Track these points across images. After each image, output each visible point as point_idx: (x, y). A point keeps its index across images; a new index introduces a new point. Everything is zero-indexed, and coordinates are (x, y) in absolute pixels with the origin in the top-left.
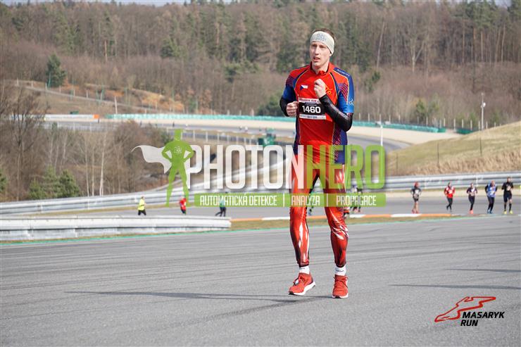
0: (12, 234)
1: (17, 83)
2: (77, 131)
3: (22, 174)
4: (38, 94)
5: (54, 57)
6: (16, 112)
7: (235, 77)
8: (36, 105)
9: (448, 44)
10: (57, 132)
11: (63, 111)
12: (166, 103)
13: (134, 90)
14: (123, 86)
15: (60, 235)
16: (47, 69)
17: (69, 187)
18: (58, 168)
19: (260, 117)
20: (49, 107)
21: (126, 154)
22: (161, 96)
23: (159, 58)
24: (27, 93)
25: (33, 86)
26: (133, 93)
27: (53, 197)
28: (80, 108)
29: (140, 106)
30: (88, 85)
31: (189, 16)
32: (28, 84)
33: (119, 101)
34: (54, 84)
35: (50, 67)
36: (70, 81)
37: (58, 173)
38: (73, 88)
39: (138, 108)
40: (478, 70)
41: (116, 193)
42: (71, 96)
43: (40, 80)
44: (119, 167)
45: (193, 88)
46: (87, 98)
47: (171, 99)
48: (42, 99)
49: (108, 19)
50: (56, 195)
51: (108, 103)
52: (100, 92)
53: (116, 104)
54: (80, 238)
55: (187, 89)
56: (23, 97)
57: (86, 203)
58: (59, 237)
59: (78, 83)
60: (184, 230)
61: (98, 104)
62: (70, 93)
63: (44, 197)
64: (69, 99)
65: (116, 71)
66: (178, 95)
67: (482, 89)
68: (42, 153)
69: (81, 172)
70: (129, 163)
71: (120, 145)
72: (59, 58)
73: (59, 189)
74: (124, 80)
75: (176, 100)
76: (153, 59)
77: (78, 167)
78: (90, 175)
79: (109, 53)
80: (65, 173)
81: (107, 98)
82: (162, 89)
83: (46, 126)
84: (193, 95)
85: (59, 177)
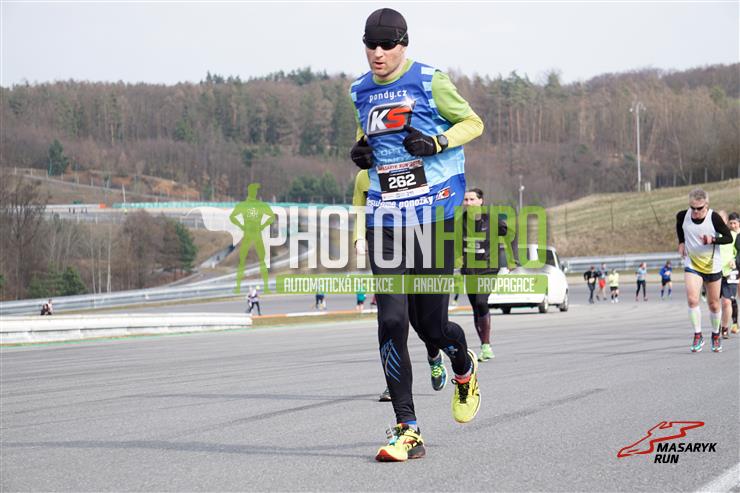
0: (10, 336)
1: (15, 171)
3: (21, 270)
4: (39, 183)
5: (56, 142)
6: (15, 203)
7: (253, 160)
8: (36, 195)
10: (59, 225)
11: (65, 201)
12: (179, 190)
13: (144, 176)
14: (132, 172)
15: (64, 337)
16: (48, 155)
17: (74, 285)
18: (61, 264)
19: (282, 204)
20: (50, 197)
21: (136, 247)
22: (173, 183)
23: (172, 142)
24: (26, 182)
25: (33, 175)
26: (143, 180)
27: (58, 295)
28: (84, 197)
29: (151, 194)
30: (94, 172)
31: (203, 95)
32: (27, 172)
33: (127, 189)
34: (57, 171)
35: (53, 153)
36: (74, 169)
37: (60, 269)
38: (76, 175)
39: (148, 196)
40: (514, 150)
41: (126, 289)
42: (74, 184)
43: (41, 168)
44: (128, 260)
45: (209, 173)
46: (92, 187)
47: (185, 186)
48: (42, 188)
49: (115, 100)
50: (58, 292)
51: (116, 191)
52: (106, 179)
53: (124, 192)
54: (85, 340)
55: (201, 174)
56: (21, 187)
57: (92, 301)
58: (63, 339)
59: (82, 169)
60: (200, 329)
61: (104, 192)
62: (73, 181)
64: (72, 188)
65: (123, 155)
67: (521, 171)
68: (43, 247)
69: (86, 268)
70: (140, 256)
71: (129, 236)
72: (61, 143)
73: (62, 286)
74: (133, 165)
75: (190, 187)
76: (165, 142)
77: (83, 262)
78: (97, 270)
79: (116, 137)
80: (69, 269)
81: (114, 186)
82: (175, 175)
83: (47, 218)
84: (209, 182)
85: (62, 273)
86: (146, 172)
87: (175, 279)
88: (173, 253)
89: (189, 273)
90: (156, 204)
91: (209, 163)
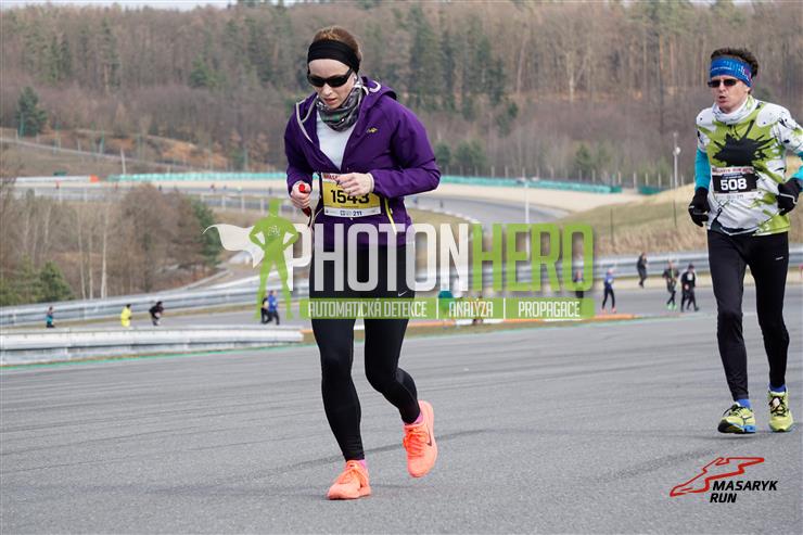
2: (65, 201)
4: (6, 147)
5: (29, 91)
9: (622, 62)
10: (34, 205)
11: (42, 173)
12: (199, 157)
13: (149, 137)
14: (135, 131)
15: (44, 358)
16: (18, 108)
17: (55, 287)
18: (37, 259)
20: (22, 167)
21: (141, 236)
22: (191, 146)
23: (187, 89)
26: (149, 142)
27: (31, 302)
28: (68, 166)
29: (160, 161)
30: (81, 131)
31: (231, 24)
33: (128, 155)
34: (30, 131)
35: (23, 105)
36: (53, 127)
37: (37, 266)
38: (57, 135)
39: (157, 165)
41: (127, 293)
42: (55, 148)
43: (8, 126)
44: (130, 254)
45: (240, 132)
46: (80, 152)
47: (207, 151)
48: (11, 154)
49: (108, 31)
50: (34, 298)
51: (112, 158)
52: (98, 141)
53: (123, 159)
54: (74, 361)
55: (230, 134)
57: (82, 309)
59: (64, 127)
61: (95, 160)
62: (52, 143)
63: (16, 303)
64: (51, 153)
65: (121, 108)
66: (216, 144)
67: (675, 127)
68: (12, 235)
69: (73, 264)
70: (146, 248)
71: (131, 221)
72: (38, 92)
73: (38, 290)
74: (135, 123)
75: (215, 151)
76: (178, 90)
77: (68, 256)
78: (86, 267)
79: (111, 82)
80: (48, 265)
81: (109, 151)
82: (193, 135)
83: (17, 195)
84: (240, 144)
85: (39, 271)
86: (154, 131)
87: (195, 279)
88: (191, 243)
89: (215, 271)
90: (168, 175)
91: (240, 117)
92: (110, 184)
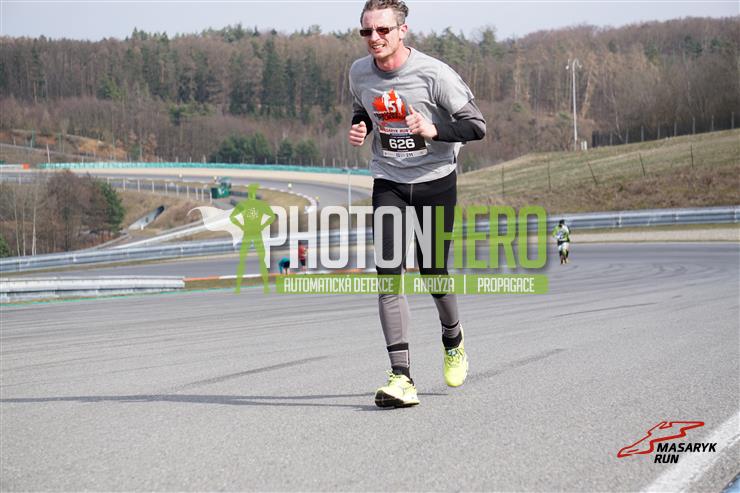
2: (4, 183)
7: (181, 119)
12: (106, 150)
14: (56, 131)
19: (213, 164)
22: (99, 142)
23: (96, 101)
26: (68, 140)
28: (6, 157)
29: (76, 154)
30: (16, 131)
31: (129, 52)
33: (52, 149)
39: (74, 156)
41: (51, 252)
44: (54, 223)
45: (136, 133)
47: (112, 146)
49: (36, 57)
51: (40, 150)
52: (29, 139)
53: (48, 152)
55: (129, 134)
57: (17, 264)
59: (3, 128)
61: (27, 152)
65: (46, 115)
66: (119, 141)
69: (10, 230)
70: (66, 218)
71: (54, 197)
74: (57, 125)
75: (117, 146)
76: (90, 101)
77: (7, 224)
78: (21, 232)
79: (39, 95)
81: (37, 146)
82: (101, 135)
84: (137, 141)
86: (71, 131)
87: (102, 241)
88: (100, 214)
89: (117, 235)
90: (82, 164)
91: (136, 122)
92: (38, 171)
